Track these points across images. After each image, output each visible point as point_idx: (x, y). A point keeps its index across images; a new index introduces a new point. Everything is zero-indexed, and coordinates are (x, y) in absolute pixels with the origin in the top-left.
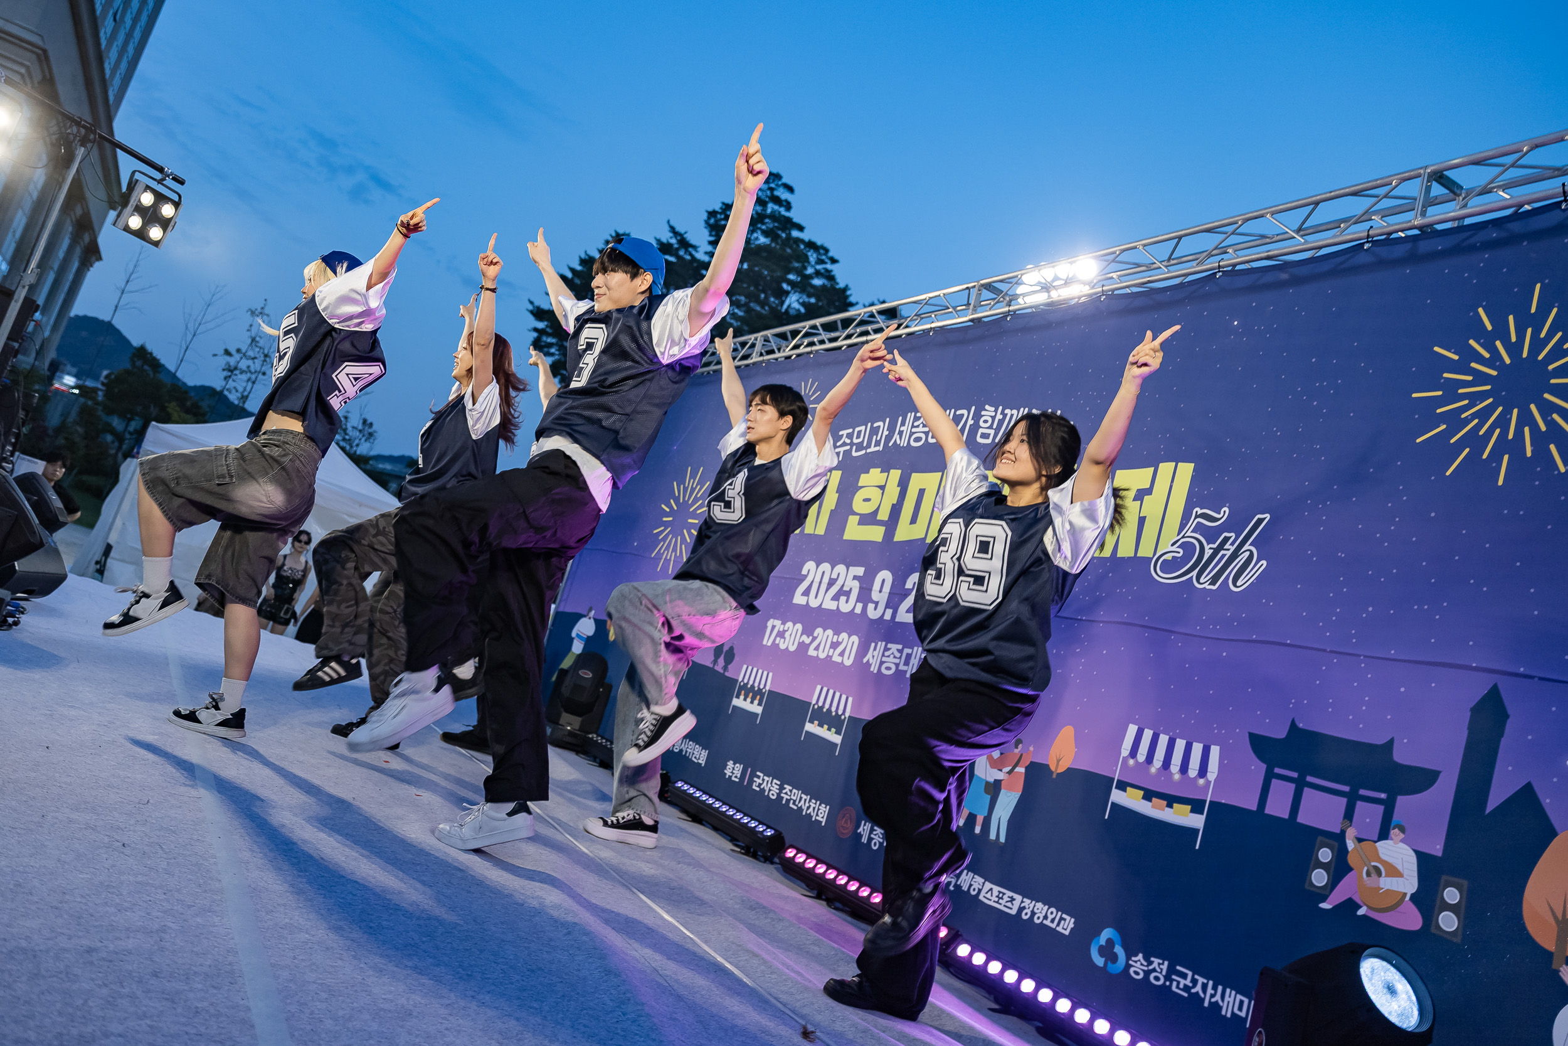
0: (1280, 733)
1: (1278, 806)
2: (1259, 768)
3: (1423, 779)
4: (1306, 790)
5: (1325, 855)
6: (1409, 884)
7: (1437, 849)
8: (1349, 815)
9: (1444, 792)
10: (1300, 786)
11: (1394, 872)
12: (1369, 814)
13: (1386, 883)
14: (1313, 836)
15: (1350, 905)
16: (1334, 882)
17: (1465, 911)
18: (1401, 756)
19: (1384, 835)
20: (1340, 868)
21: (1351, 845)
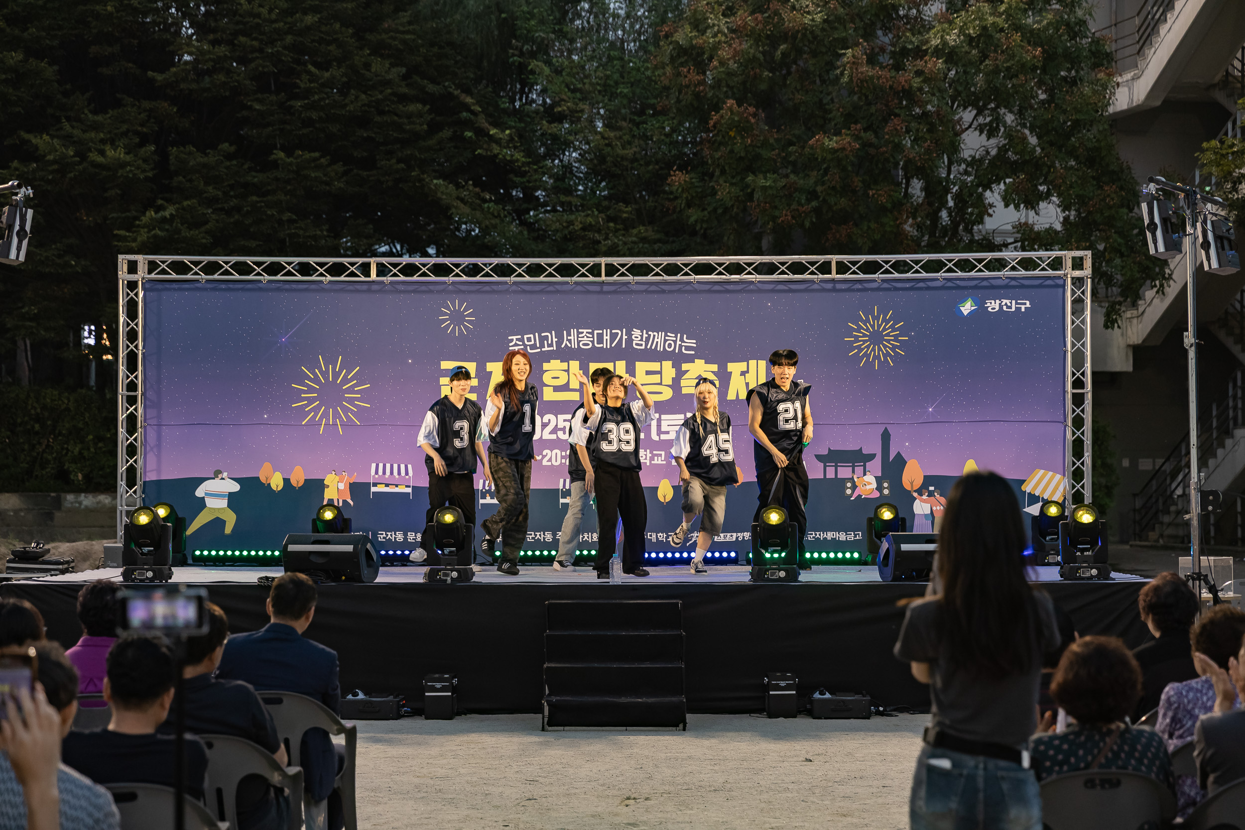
0: (826, 453)
1: (830, 474)
2: (821, 465)
3: (872, 457)
4: (839, 468)
5: (849, 485)
6: (874, 485)
7: (880, 474)
8: (853, 472)
9: (878, 459)
10: (836, 467)
11: (870, 483)
12: (859, 470)
13: (868, 487)
14: (844, 481)
15: (860, 496)
16: (853, 492)
17: (890, 488)
18: (865, 452)
19: (865, 474)
20: (854, 487)
21: (856, 480)
